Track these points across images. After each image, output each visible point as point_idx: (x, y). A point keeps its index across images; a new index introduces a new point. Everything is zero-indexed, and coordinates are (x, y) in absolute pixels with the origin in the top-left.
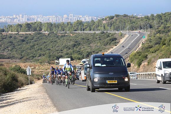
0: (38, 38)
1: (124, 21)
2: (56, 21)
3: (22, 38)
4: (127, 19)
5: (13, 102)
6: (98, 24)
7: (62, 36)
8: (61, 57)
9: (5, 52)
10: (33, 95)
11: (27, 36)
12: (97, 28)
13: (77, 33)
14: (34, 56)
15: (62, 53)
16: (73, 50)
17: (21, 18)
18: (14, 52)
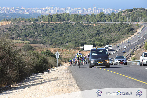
0: (66, 27)
1: (141, 14)
2: (82, 13)
3: (53, 27)
4: (144, 12)
5: (43, 81)
6: (118, 16)
7: (87, 26)
8: (85, 44)
9: (38, 38)
10: (60, 76)
11: (57, 25)
12: (117, 19)
13: (100, 23)
14: (62, 42)
15: (86, 40)
16: (95, 38)
17: (52, 10)
18: (46, 39)
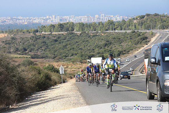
0: (71, 38)
1: (155, 20)
2: (88, 21)
3: (55, 38)
4: (158, 18)
5: (47, 100)
6: (128, 23)
7: (94, 36)
8: (93, 56)
9: (39, 51)
10: (66, 93)
11: (60, 36)
12: (128, 27)
13: (108, 32)
14: (67, 55)
15: (93, 52)
16: (104, 49)
17: (54, 19)
18: (48, 52)
